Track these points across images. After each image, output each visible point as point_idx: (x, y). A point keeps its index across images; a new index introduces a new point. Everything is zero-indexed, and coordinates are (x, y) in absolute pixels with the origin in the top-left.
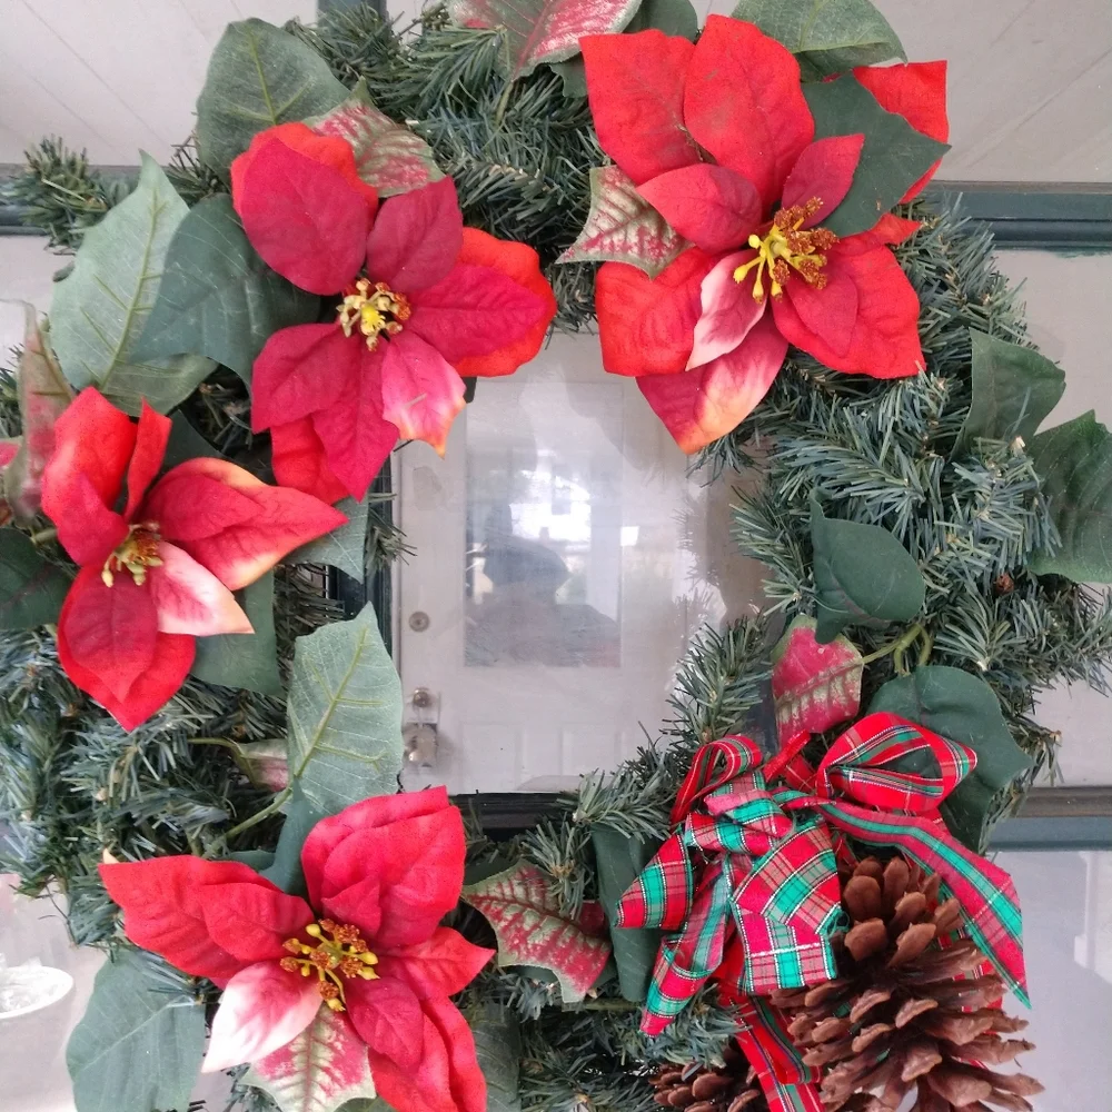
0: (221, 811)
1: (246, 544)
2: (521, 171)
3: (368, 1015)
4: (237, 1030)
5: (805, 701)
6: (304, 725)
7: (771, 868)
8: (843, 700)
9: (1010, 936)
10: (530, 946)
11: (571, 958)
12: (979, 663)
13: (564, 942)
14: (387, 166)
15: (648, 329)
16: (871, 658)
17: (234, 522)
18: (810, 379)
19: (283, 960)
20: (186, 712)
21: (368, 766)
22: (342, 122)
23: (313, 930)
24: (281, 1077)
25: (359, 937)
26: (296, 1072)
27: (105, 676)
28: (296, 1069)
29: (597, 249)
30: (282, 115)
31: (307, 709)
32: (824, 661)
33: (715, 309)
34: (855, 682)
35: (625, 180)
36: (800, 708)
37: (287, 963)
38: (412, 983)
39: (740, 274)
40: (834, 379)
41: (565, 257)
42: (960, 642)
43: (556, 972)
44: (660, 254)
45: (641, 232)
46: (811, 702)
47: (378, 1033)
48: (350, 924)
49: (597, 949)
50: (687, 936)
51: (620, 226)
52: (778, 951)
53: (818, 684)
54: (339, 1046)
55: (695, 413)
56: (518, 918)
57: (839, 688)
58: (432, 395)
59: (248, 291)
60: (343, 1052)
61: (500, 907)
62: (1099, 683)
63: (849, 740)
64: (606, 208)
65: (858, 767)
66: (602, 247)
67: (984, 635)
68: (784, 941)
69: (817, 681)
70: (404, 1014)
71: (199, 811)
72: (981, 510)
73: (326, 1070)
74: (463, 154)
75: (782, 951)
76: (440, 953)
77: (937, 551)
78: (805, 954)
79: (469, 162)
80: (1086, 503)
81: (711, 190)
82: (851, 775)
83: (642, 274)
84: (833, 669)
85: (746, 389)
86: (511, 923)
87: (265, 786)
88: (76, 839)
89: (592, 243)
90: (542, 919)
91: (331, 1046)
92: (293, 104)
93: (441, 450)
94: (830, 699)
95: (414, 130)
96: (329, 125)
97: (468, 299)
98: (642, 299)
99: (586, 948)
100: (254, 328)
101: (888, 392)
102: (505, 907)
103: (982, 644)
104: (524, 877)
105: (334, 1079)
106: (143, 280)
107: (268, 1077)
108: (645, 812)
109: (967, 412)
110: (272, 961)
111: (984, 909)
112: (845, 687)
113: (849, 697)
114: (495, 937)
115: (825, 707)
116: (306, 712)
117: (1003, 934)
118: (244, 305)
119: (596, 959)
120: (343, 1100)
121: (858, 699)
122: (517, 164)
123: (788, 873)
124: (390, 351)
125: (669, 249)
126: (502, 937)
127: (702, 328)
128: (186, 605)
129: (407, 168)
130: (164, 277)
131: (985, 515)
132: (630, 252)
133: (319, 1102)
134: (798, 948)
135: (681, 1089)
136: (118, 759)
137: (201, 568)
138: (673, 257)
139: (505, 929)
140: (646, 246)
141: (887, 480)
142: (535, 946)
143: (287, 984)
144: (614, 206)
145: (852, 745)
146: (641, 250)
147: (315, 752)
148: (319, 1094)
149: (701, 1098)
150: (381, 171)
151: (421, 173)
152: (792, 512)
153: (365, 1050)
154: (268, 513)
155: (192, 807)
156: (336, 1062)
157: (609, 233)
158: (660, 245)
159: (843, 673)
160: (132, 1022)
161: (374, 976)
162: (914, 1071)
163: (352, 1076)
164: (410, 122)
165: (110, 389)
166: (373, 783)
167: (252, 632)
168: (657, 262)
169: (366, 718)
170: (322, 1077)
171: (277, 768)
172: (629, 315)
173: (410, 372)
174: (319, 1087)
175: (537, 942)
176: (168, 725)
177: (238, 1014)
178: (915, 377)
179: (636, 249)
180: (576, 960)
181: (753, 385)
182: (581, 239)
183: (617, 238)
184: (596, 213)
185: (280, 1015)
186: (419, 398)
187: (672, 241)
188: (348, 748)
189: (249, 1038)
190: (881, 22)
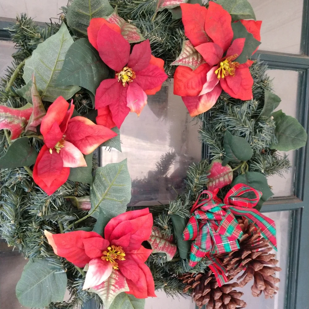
0: (73, 217)
1: (90, 141)
2: (160, 38)
3: (125, 269)
4: (93, 278)
5: (217, 181)
6: (99, 192)
7: (224, 224)
8: (228, 180)
9: (273, 235)
10: (159, 247)
11: (169, 249)
12: (262, 171)
13: (167, 245)
14: (129, 34)
15: (190, 84)
16: (234, 170)
17: (88, 135)
18: (223, 99)
19: (102, 257)
20: (66, 189)
21: (119, 203)
22: (114, 19)
23: (109, 248)
24: (100, 289)
25: (122, 249)
26: (105, 287)
27: (45, 180)
28: (105, 286)
29: (181, 62)
30: (93, 14)
31: (100, 187)
32: (222, 170)
33: (210, 81)
34: (231, 176)
35: (191, 44)
36: (216, 182)
37: (103, 258)
38: (135, 260)
39: (216, 72)
40: (228, 99)
41: (173, 64)
42: (257, 166)
43: (166, 253)
44: (197, 65)
45: (193, 59)
46: (219, 181)
47: (128, 274)
48: (120, 246)
49: (174, 246)
50: (197, 241)
51: (188, 57)
52: (224, 243)
53: (221, 176)
54: (117, 279)
55: (196, 107)
56: (155, 240)
57: (227, 177)
58: (139, 100)
59: (93, 68)
60: (118, 280)
61: (150, 238)
62: (281, 175)
63: (233, 190)
64: (185, 52)
65: (235, 197)
66: (183, 62)
67: (262, 164)
68: (225, 241)
69: (220, 175)
70: (134, 268)
71: (67, 217)
72: (263, 134)
73: (114, 285)
74: (146, 32)
75: (226, 243)
76: (139, 252)
77: (251, 143)
78: (231, 244)
79: (148, 35)
80: (280, 132)
81: (214, 50)
82: (233, 199)
83: (191, 70)
84: (225, 172)
85: (211, 101)
86: (154, 241)
87: (82, 209)
88: (26, 227)
89: (180, 61)
90: (161, 240)
91: (115, 279)
92: (97, 11)
93: (139, 115)
94: (224, 180)
95: (131, 23)
96: (110, 19)
97: (150, 74)
98: (189, 76)
99: (172, 247)
100: (95, 79)
101: (244, 104)
102: (152, 237)
103: (262, 166)
104: (153, 229)
105: (116, 287)
106: (57, 61)
107: (96, 289)
108: (185, 211)
109: (262, 110)
110: (99, 258)
111: (266, 229)
112: (229, 177)
113: (230, 179)
114: (151, 246)
115: (223, 182)
116: (100, 188)
117: (271, 235)
118: (92, 72)
119: (174, 249)
120: (119, 293)
121: (232, 180)
122: (159, 36)
123: (228, 224)
124: (129, 87)
125: (198, 64)
126: (152, 246)
127: (205, 85)
128: (71, 158)
129: (134, 35)
130: (65, 61)
131: (263, 135)
132: (190, 64)
133: (112, 294)
134: (229, 242)
135: (192, 279)
136: (45, 204)
137: (76, 148)
138: (199, 66)
139: (153, 243)
140: (194, 63)
141: (244, 126)
142: (160, 247)
143: (103, 264)
144: (187, 51)
145: (233, 191)
146: (193, 64)
147: (104, 199)
148: (111, 292)
149: (197, 281)
150: (127, 35)
151: (138, 37)
152: (219, 133)
153: (125, 279)
154: (96, 133)
155: (65, 216)
156: (116, 283)
157: (185, 58)
158: (197, 63)
159: (227, 173)
160: (40, 278)
161: (125, 259)
162: (258, 269)
163: (121, 286)
164: (129, 21)
165: (46, 94)
166: (120, 207)
167: (87, 166)
168: (196, 66)
169: (120, 190)
170: (112, 287)
171: (85, 204)
172: (184, 80)
173: (134, 94)
174: (111, 290)
175: (161, 246)
176: (61, 193)
177: (92, 273)
178: (250, 100)
179: (191, 63)
180: (170, 250)
181: (213, 100)
182: (177, 59)
183: (187, 60)
184: (183, 53)
185: (104, 272)
186: (136, 101)
187: (199, 61)
188: (113, 198)
189: (96, 279)
190: (251, 9)
